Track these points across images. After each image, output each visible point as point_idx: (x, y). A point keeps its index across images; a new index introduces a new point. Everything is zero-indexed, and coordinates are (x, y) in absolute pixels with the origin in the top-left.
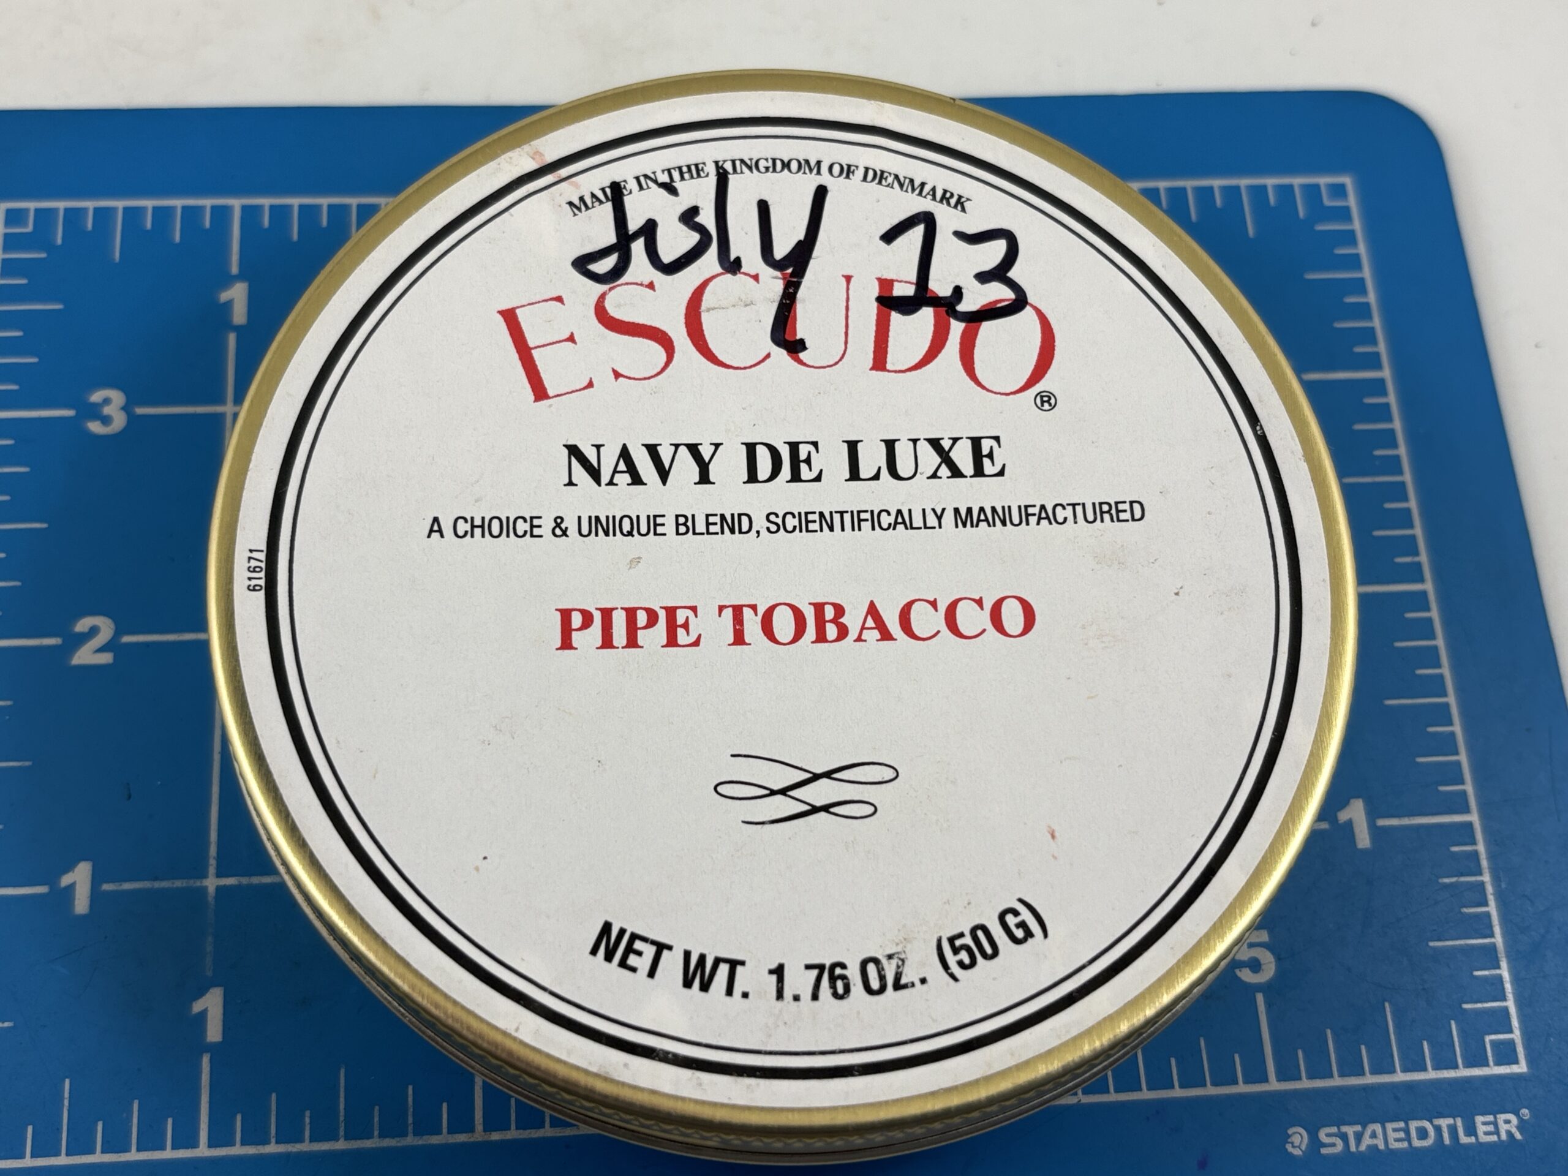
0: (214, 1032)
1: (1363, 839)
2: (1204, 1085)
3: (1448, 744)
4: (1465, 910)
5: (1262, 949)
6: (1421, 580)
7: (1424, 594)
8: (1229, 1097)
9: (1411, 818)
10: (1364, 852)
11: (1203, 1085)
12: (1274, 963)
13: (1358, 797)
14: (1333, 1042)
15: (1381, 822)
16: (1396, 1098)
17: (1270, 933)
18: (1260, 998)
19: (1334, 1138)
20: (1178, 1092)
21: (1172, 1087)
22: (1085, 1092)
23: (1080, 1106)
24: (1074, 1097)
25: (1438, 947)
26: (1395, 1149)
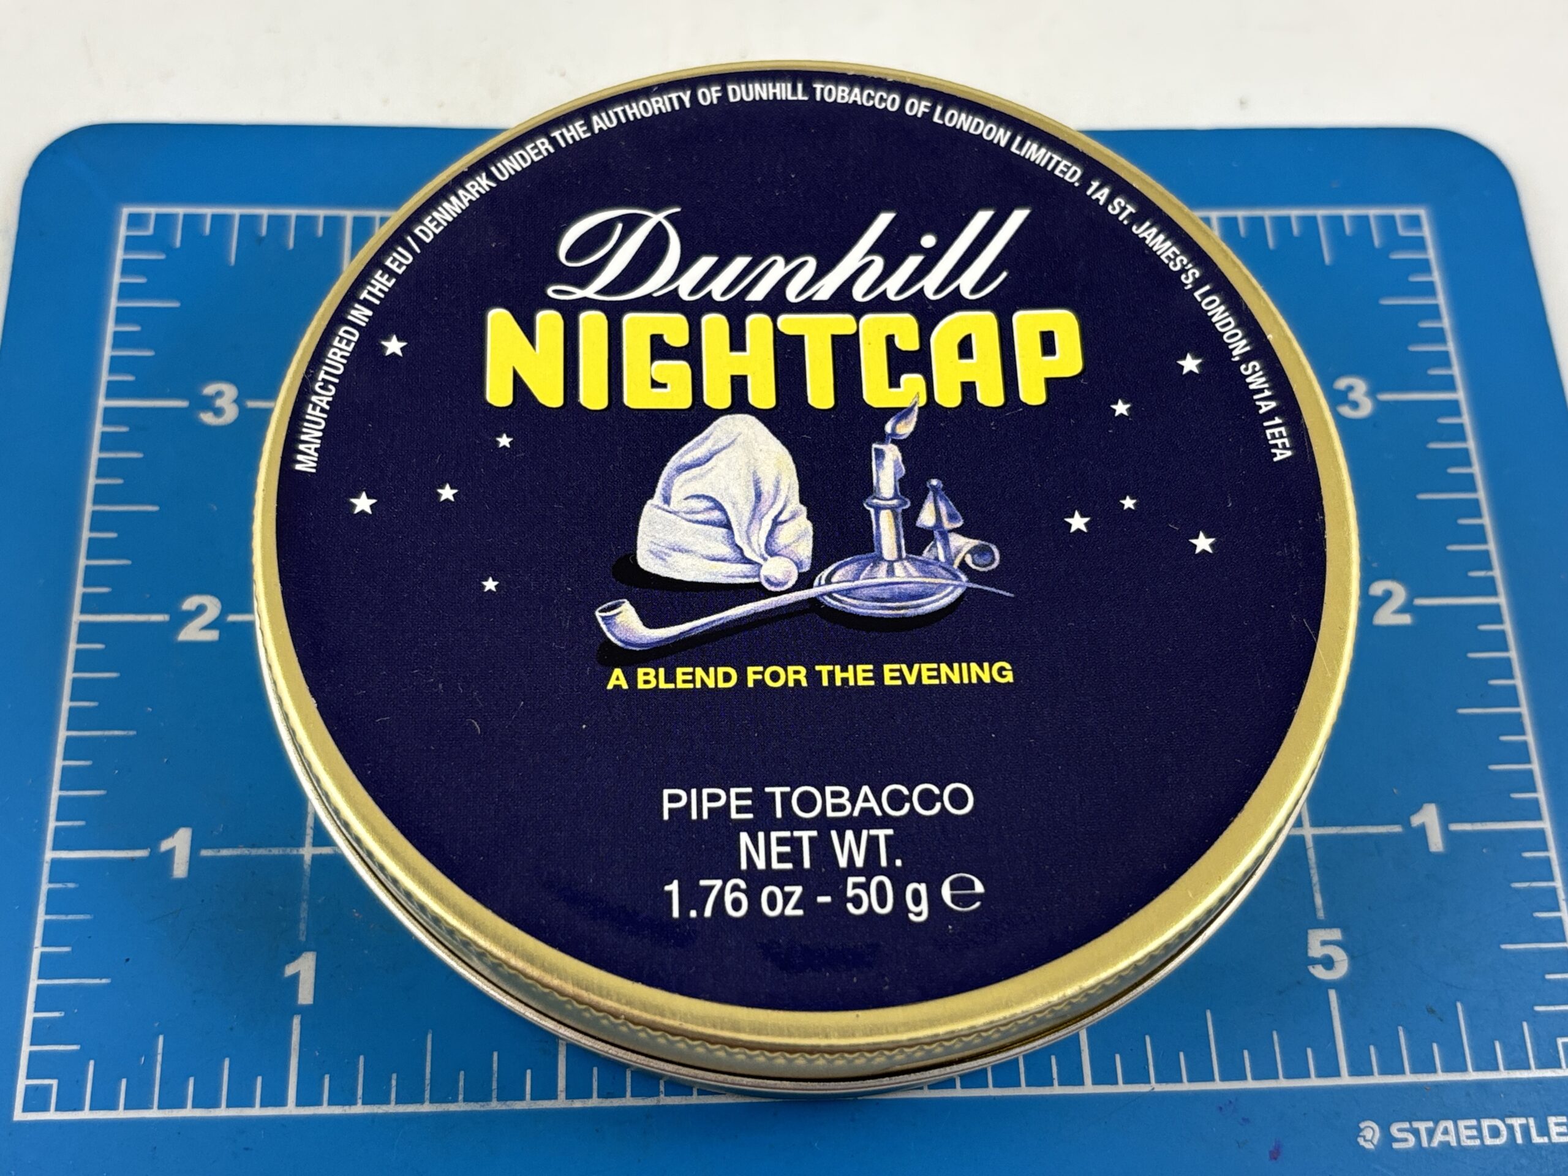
0: (305, 995)
1: (1436, 842)
2: (1276, 1077)
3: (1521, 753)
4: (1538, 914)
5: (1335, 947)
6: (1494, 593)
7: (1497, 607)
8: (1301, 1091)
9: (1484, 824)
10: (1437, 855)
12: (1347, 961)
13: (1430, 802)
14: (1405, 1041)
15: (1455, 827)
16: (1468, 1096)
17: (1345, 930)
18: (1333, 995)
19: (1406, 1133)
20: (1250, 1084)
21: (1245, 1078)
22: (1158, 1081)
23: (1153, 1095)
24: (1147, 1085)
25: (1510, 950)
26: (1468, 1146)
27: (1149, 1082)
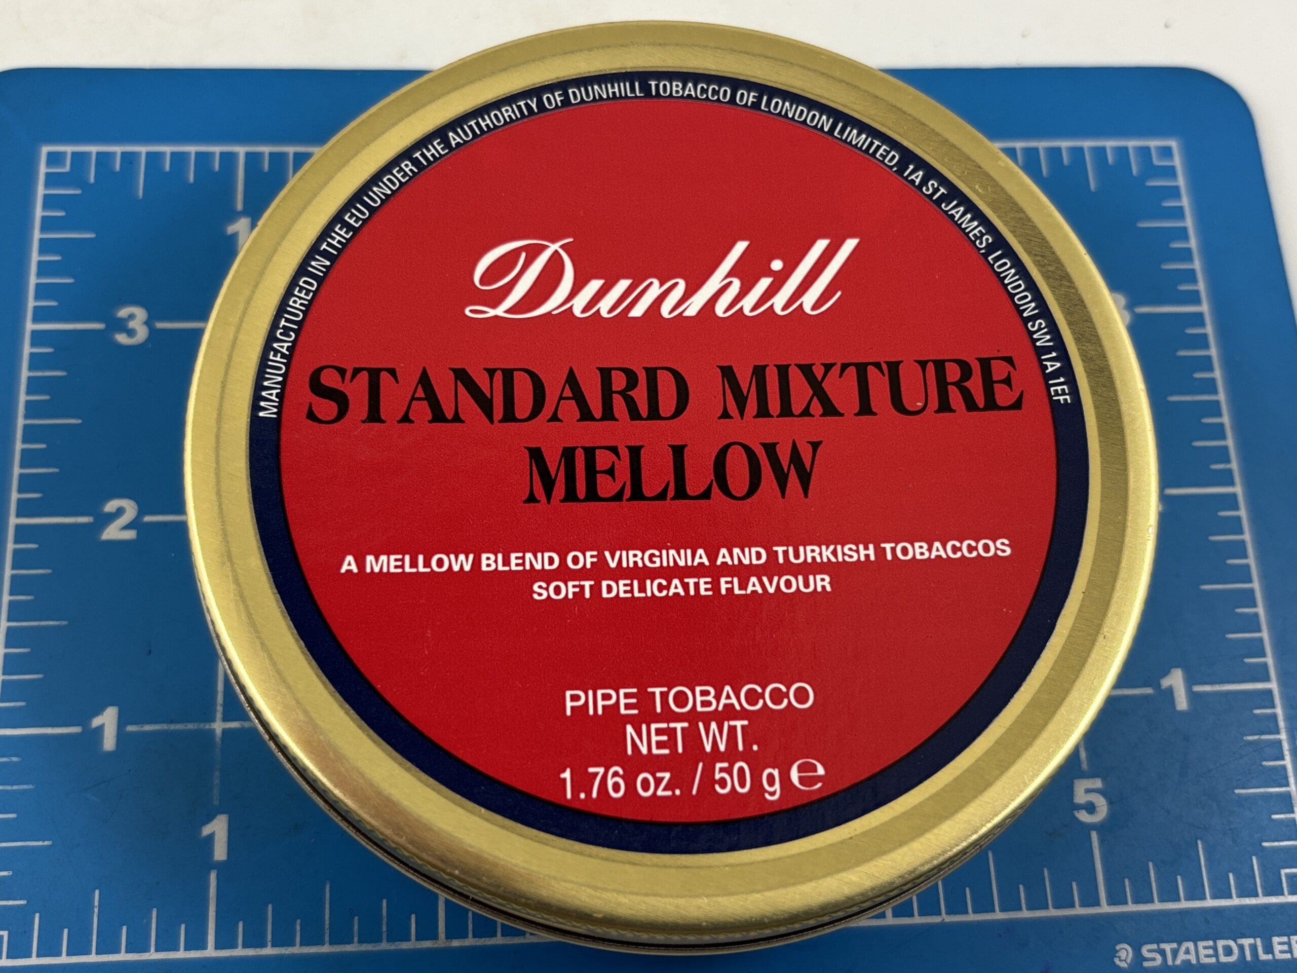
0: (220, 853)
1: (1182, 702)
3: (1253, 623)
4: (1265, 763)
5: (1097, 794)
6: (1232, 483)
7: (1234, 496)
8: (1067, 918)
9: (1222, 685)
10: (1183, 713)
11: (1046, 907)
12: (1106, 806)
13: (1177, 667)
14: (1154, 873)
15: (1197, 688)
16: (1207, 921)
17: (1105, 779)
18: (1094, 836)
19: (1154, 953)
20: (1025, 914)
21: (1020, 909)
22: (948, 913)
23: (943, 924)
24: (939, 917)
25: (1241, 794)
26: (1206, 964)
27: (940, 914)
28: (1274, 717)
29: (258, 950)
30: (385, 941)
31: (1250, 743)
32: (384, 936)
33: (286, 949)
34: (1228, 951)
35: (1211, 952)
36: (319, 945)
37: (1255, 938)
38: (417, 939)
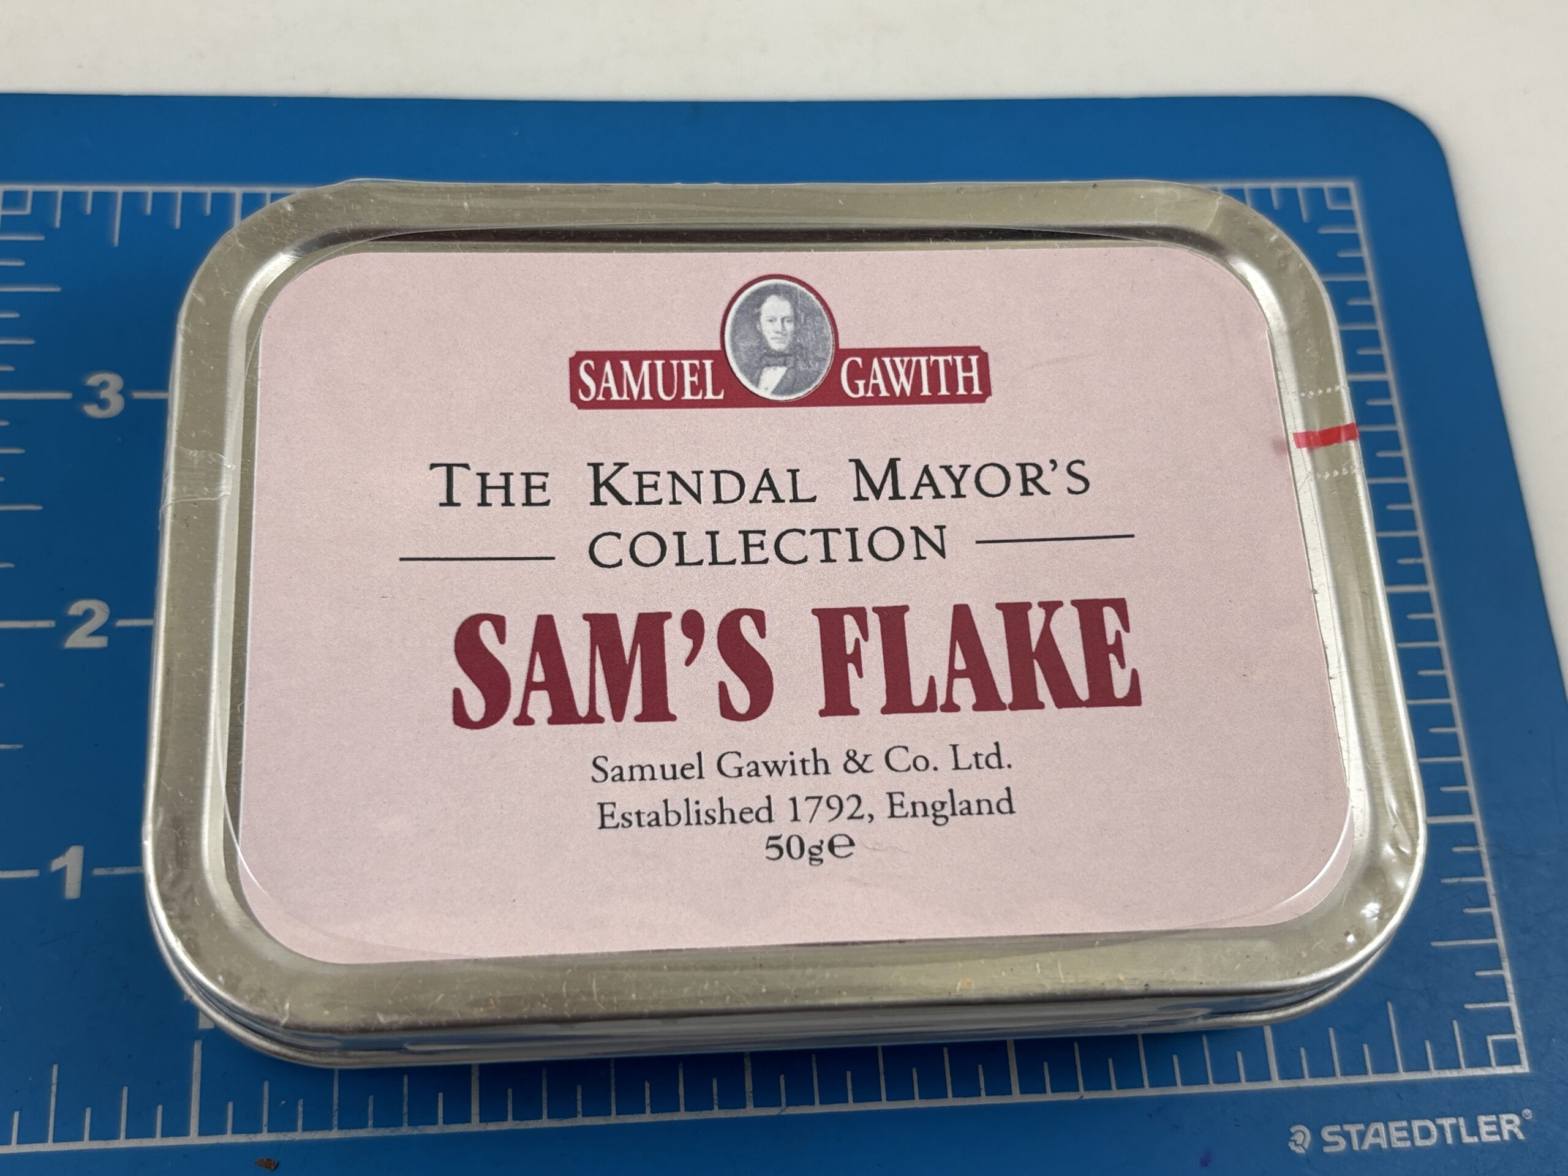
3: (1450, 746)
4: (1466, 910)
7: (1427, 595)
8: (1232, 1096)
11: (1205, 1082)
14: (1335, 1041)
16: (1399, 1098)
19: (1337, 1136)
20: (1180, 1090)
21: (1175, 1084)
22: (1086, 1089)
23: (1081, 1102)
24: (1076, 1093)
25: (1441, 947)
26: (1398, 1148)
27: (1077, 1090)
28: (1477, 856)
29: (251, 1136)
30: (405, 1124)
31: (1448, 887)
32: (405, 1118)
33: (285, 1136)
34: (1426, 1133)
35: (1405, 1134)
36: (325, 1129)
37: (1457, 1117)
38: (444, 1123)
